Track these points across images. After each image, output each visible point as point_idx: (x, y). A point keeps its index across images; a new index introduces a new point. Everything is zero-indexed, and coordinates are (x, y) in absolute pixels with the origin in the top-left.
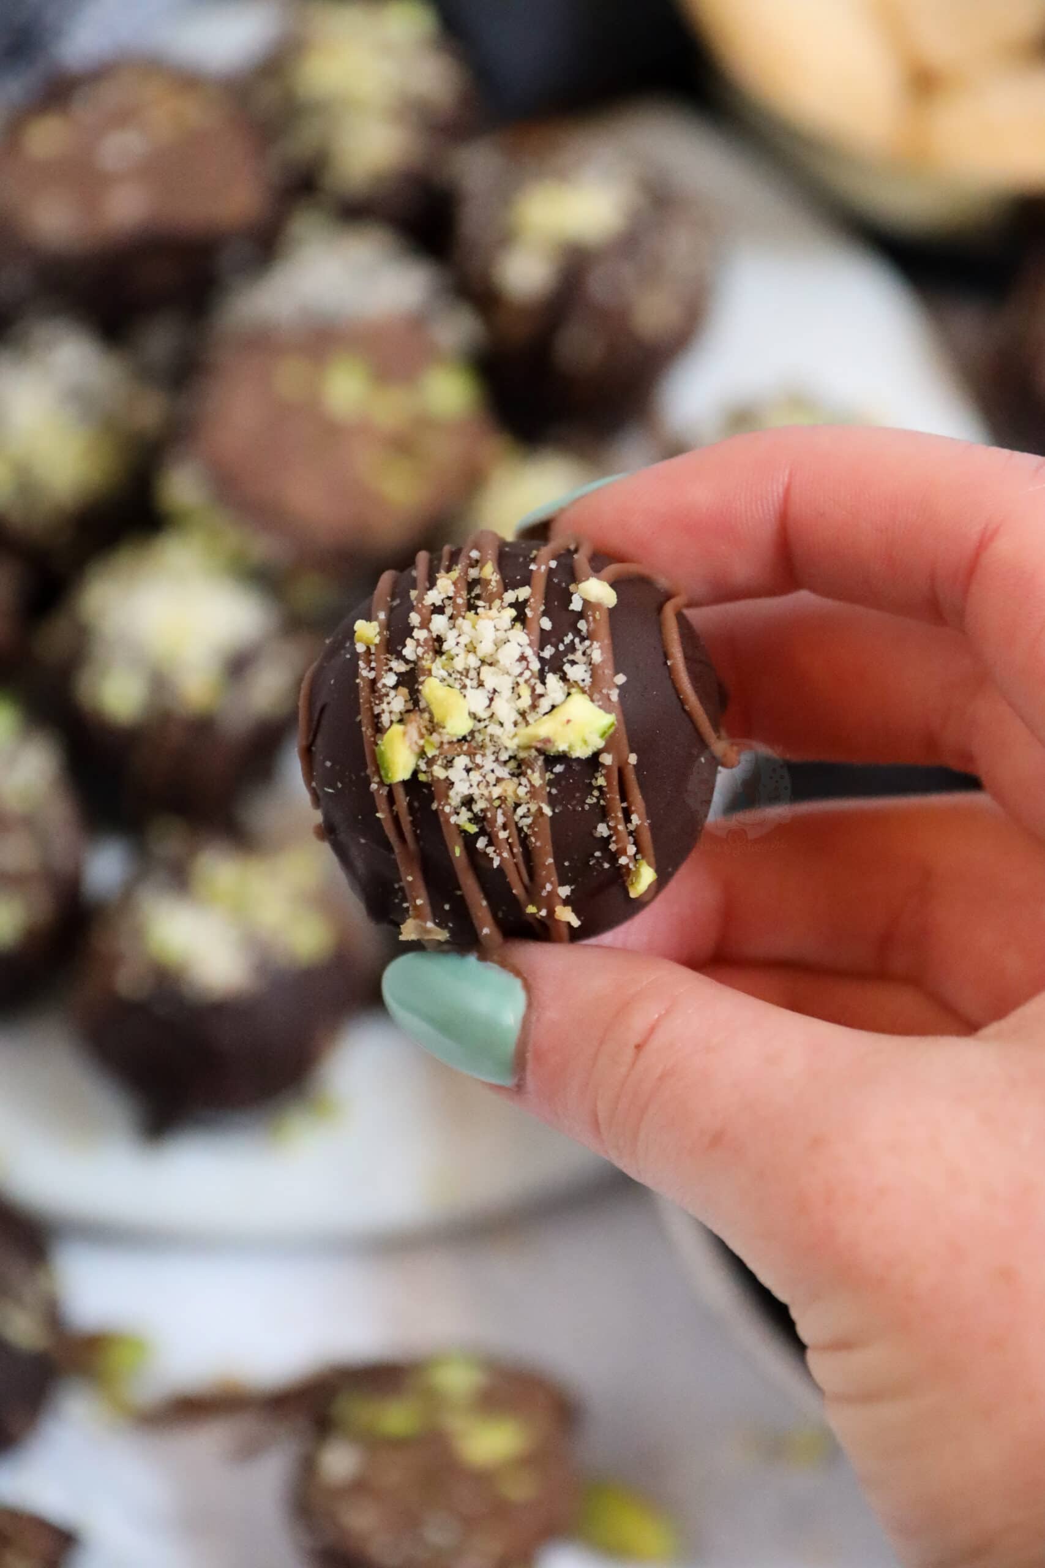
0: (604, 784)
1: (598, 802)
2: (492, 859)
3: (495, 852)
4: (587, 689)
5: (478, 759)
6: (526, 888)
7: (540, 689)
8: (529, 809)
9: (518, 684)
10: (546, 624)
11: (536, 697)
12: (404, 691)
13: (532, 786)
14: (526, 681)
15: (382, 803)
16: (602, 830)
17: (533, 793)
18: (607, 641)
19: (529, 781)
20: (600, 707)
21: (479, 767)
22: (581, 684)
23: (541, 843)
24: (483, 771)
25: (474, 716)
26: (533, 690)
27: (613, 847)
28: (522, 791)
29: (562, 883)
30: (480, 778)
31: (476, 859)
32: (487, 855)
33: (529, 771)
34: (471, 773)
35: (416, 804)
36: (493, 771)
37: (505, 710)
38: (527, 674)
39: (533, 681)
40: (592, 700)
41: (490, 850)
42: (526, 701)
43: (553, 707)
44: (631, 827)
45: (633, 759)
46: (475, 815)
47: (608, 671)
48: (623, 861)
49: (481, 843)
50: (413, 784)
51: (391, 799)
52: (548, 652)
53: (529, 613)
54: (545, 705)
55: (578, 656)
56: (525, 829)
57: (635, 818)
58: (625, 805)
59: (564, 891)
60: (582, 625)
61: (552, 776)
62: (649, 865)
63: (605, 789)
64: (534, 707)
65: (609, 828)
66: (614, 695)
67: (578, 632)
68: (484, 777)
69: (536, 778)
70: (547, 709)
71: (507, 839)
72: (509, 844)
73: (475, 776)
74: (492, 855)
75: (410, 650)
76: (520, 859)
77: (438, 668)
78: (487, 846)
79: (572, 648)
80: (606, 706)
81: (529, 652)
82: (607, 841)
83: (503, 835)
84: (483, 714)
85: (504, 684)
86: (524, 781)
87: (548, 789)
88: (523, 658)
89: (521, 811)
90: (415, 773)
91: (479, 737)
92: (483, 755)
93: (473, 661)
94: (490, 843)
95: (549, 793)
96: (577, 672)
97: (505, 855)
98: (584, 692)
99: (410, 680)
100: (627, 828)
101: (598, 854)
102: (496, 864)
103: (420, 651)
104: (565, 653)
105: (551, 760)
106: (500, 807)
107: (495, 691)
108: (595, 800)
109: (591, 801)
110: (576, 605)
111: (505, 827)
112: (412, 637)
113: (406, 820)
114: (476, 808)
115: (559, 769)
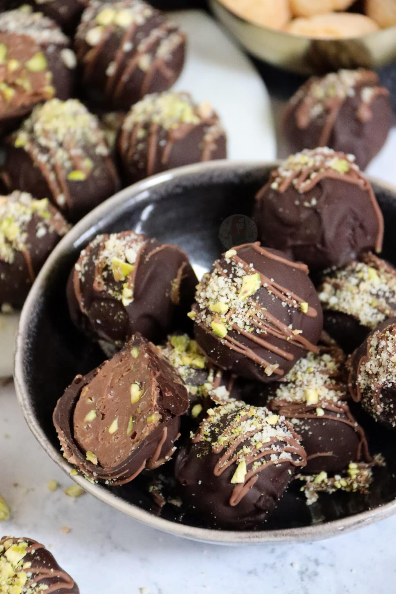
0: (272, 292)
1: (276, 298)
2: (264, 333)
3: (263, 330)
4: (246, 274)
5: (237, 312)
6: (281, 334)
7: (235, 284)
8: (260, 313)
9: (230, 288)
10: (226, 271)
11: (236, 287)
12: (209, 315)
13: (255, 306)
14: (231, 285)
15: (229, 344)
16: (284, 304)
17: (256, 308)
18: (241, 260)
19: (253, 306)
20: (252, 274)
21: (239, 314)
22: (244, 274)
23: (271, 318)
24: (240, 313)
25: (227, 303)
26: (234, 286)
27: (290, 306)
28: (254, 310)
29: (288, 326)
30: (241, 316)
31: (261, 336)
32: (262, 333)
33: (251, 304)
34: (238, 317)
35: (236, 337)
36: (242, 312)
37: (232, 296)
38: (230, 284)
39: (232, 284)
40: (249, 275)
41: (262, 331)
42: (234, 289)
43: (242, 285)
44: (290, 297)
45: (272, 280)
46: (250, 326)
47: (247, 266)
48: (296, 306)
49: (258, 331)
50: (229, 333)
51: (230, 341)
52: (231, 276)
53: (220, 273)
54: (239, 286)
55: (238, 270)
56: (264, 318)
57: (288, 294)
58: (283, 293)
59: (291, 327)
60: (233, 263)
61: (258, 301)
62: (303, 302)
63: (273, 293)
64: (237, 289)
65: (285, 302)
66: (253, 269)
67: (234, 266)
68: (242, 314)
69: (254, 304)
70: (240, 286)
71: (262, 324)
72: (264, 325)
73: (240, 316)
74: (263, 332)
75: (202, 306)
76: (271, 327)
77: (211, 303)
78: (260, 331)
79: (235, 270)
80: (253, 273)
81: (226, 279)
82: (288, 305)
83: (260, 324)
84: (228, 301)
85: (227, 291)
86: (252, 307)
87: (260, 304)
88: (226, 282)
89: (258, 315)
90: (228, 330)
91: (232, 307)
92: (237, 310)
93: (216, 294)
94: (260, 329)
95: (261, 305)
96: (240, 273)
97: (266, 328)
98: (245, 275)
99: (208, 312)
100: (289, 298)
101: (289, 311)
102: (266, 333)
103: (204, 304)
104: (235, 273)
105: (253, 297)
106: (252, 318)
107: (227, 295)
108: (274, 298)
109: (273, 299)
110: (228, 261)
111: (259, 322)
112: (200, 303)
113: (237, 343)
114: (248, 323)
115: (258, 298)
